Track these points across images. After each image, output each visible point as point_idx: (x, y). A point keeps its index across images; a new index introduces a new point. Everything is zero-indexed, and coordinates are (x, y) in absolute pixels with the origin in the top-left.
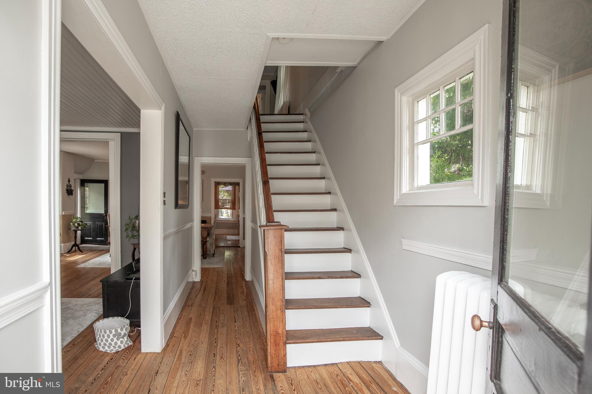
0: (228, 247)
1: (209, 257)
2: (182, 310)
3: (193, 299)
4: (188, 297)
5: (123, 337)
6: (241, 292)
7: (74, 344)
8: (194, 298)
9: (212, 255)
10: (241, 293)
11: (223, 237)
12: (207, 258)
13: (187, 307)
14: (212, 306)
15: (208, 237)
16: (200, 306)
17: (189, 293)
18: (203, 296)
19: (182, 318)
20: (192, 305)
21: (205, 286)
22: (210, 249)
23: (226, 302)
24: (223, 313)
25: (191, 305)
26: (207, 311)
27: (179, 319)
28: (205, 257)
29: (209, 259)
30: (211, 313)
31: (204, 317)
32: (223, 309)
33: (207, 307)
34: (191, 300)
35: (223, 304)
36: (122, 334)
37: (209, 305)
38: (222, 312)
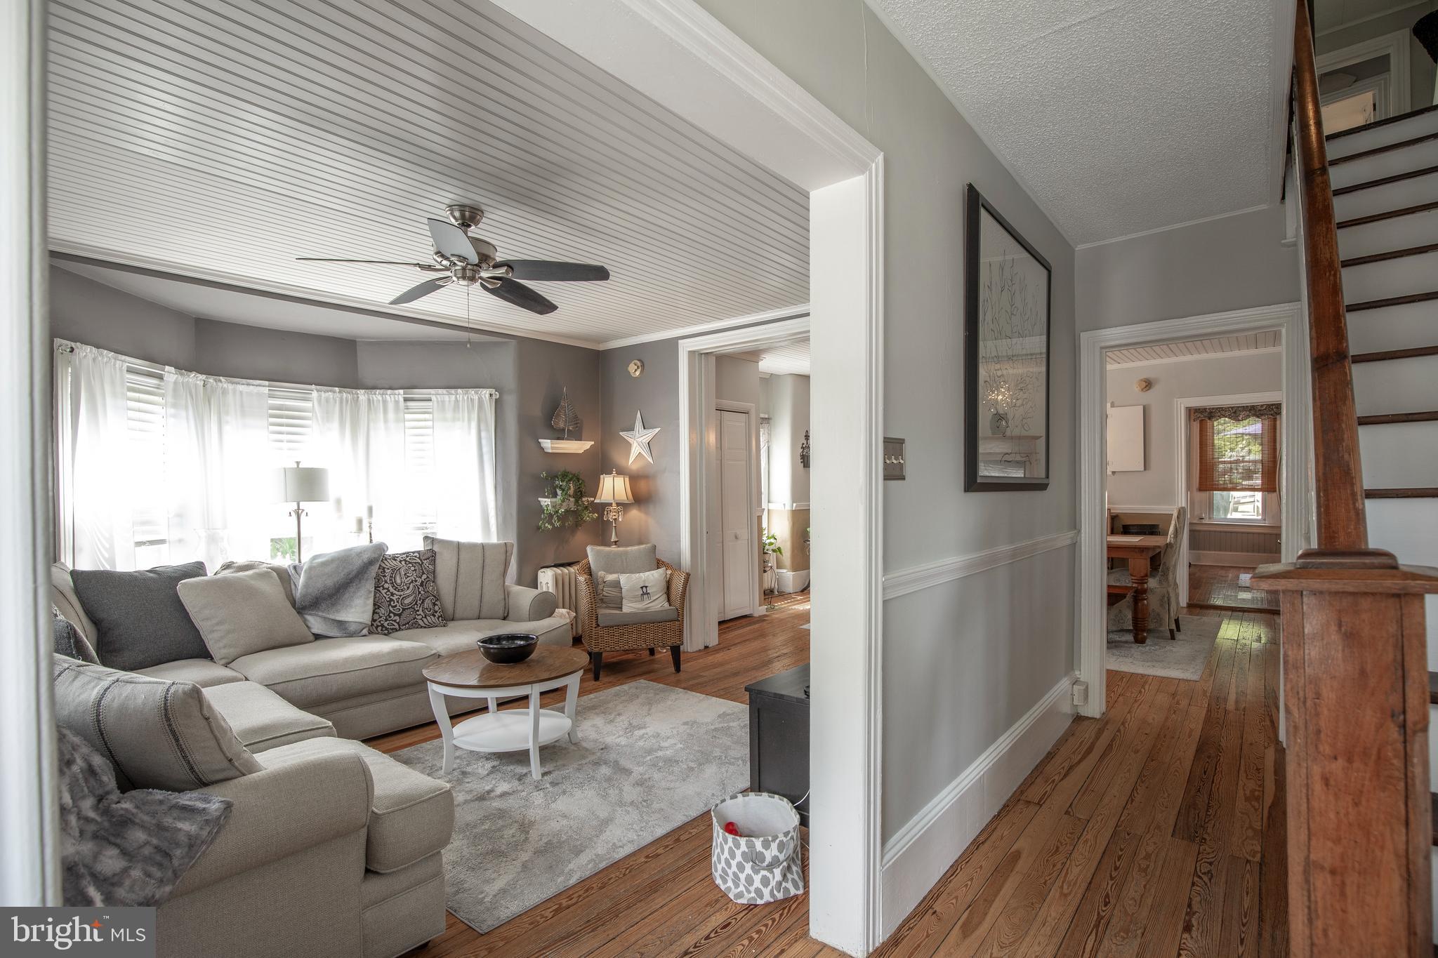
0: (1236, 611)
1: (1158, 638)
2: (999, 813)
3: (1054, 781)
4: (1039, 770)
5: (770, 867)
6: (1248, 793)
7: (678, 840)
8: (1056, 778)
9: (1168, 634)
10: (1247, 799)
11: (1228, 576)
12: (1148, 641)
13: (1020, 806)
14: (1112, 823)
15: (1153, 576)
16: (1067, 813)
17: (1049, 753)
18: (1093, 777)
19: (986, 845)
20: (1039, 804)
21: (1112, 741)
22: (1158, 615)
23: (1172, 822)
24: (1145, 870)
25: (1040, 801)
26: (1086, 841)
27: (976, 844)
28: (1140, 636)
29: (1156, 644)
30: (1099, 856)
31: (1063, 864)
32: (1150, 849)
33: (1090, 825)
34: (1046, 781)
35: (1158, 827)
36: (768, 859)
37: (1099, 818)
38: (1144, 864)
